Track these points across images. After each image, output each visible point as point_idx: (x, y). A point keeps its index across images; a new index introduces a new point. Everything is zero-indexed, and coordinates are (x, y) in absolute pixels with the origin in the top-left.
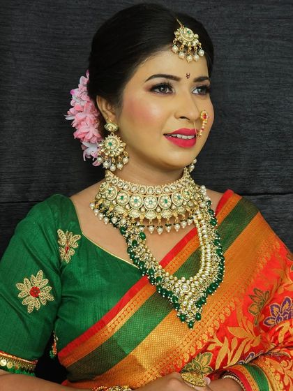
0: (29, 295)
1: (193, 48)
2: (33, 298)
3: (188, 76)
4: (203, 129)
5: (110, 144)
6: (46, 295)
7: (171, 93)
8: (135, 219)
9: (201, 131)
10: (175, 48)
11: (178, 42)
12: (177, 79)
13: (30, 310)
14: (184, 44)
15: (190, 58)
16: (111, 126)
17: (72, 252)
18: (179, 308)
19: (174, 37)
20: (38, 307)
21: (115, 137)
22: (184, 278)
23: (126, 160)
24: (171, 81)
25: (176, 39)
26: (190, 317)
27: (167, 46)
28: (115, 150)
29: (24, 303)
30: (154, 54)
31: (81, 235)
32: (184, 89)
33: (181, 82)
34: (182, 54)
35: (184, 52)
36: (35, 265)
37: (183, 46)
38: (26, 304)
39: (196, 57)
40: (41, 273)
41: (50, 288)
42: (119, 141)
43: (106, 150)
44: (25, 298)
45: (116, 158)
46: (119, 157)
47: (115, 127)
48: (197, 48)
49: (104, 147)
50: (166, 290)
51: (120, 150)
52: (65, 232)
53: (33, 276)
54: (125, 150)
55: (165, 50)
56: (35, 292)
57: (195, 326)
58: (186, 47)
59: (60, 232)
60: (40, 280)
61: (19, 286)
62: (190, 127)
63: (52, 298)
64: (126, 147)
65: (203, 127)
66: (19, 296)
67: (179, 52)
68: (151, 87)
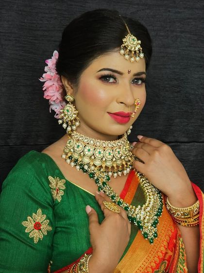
0: (33, 230)
1: (135, 52)
2: (37, 231)
3: (129, 72)
4: (135, 112)
5: (68, 111)
6: (46, 227)
7: (115, 82)
8: (99, 167)
9: (134, 114)
10: (122, 52)
11: (125, 47)
12: (120, 73)
13: (36, 241)
14: (129, 49)
15: (133, 59)
16: (69, 98)
17: (61, 193)
18: (142, 229)
19: (122, 43)
20: (42, 237)
21: (71, 106)
22: (139, 206)
23: (77, 124)
24: (116, 74)
25: (123, 45)
26: (151, 236)
27: (116, 49)
28: (71, 115)
29: (31, 235)
30: (105, 53)
31: (65, 179)
32: (125, 81)
33: (123, 76)
34: (127, 57)
35: (129, 55)
36: (34, 205)
37: (128, 50)
38: (33, 236)
39: (138, 59)
40: (40, 211)
41: (48, 221)
42: (74, 109)
43: (65, 115)
44: (30, 232)
45: (71, 121)
46: (74, 121)
47: (72, 99)
48: (138, 52)
49: (63, 112)
50: (131, 217)
51: (74, 116)
52: (54, 178)
53: (34, 214)
54: (77, 116)
55: (114, 52)
56: (37, 226)
57: (155, 242)
58: (130, 51)
59: (50, 178)
60: (40, 216)
61: (24, 223)
62: (127, 111)
63: (50, 228)
64: (78, 114)
65: (135, 111)
66: (26, 231)
67: (124, 55)
68: (100, 77)
